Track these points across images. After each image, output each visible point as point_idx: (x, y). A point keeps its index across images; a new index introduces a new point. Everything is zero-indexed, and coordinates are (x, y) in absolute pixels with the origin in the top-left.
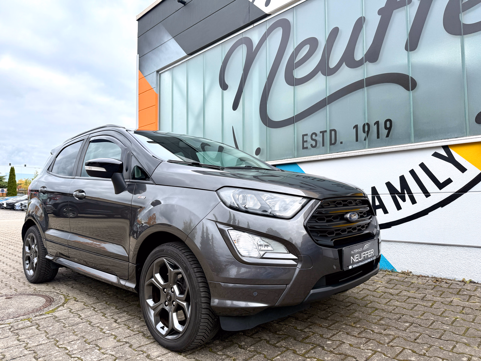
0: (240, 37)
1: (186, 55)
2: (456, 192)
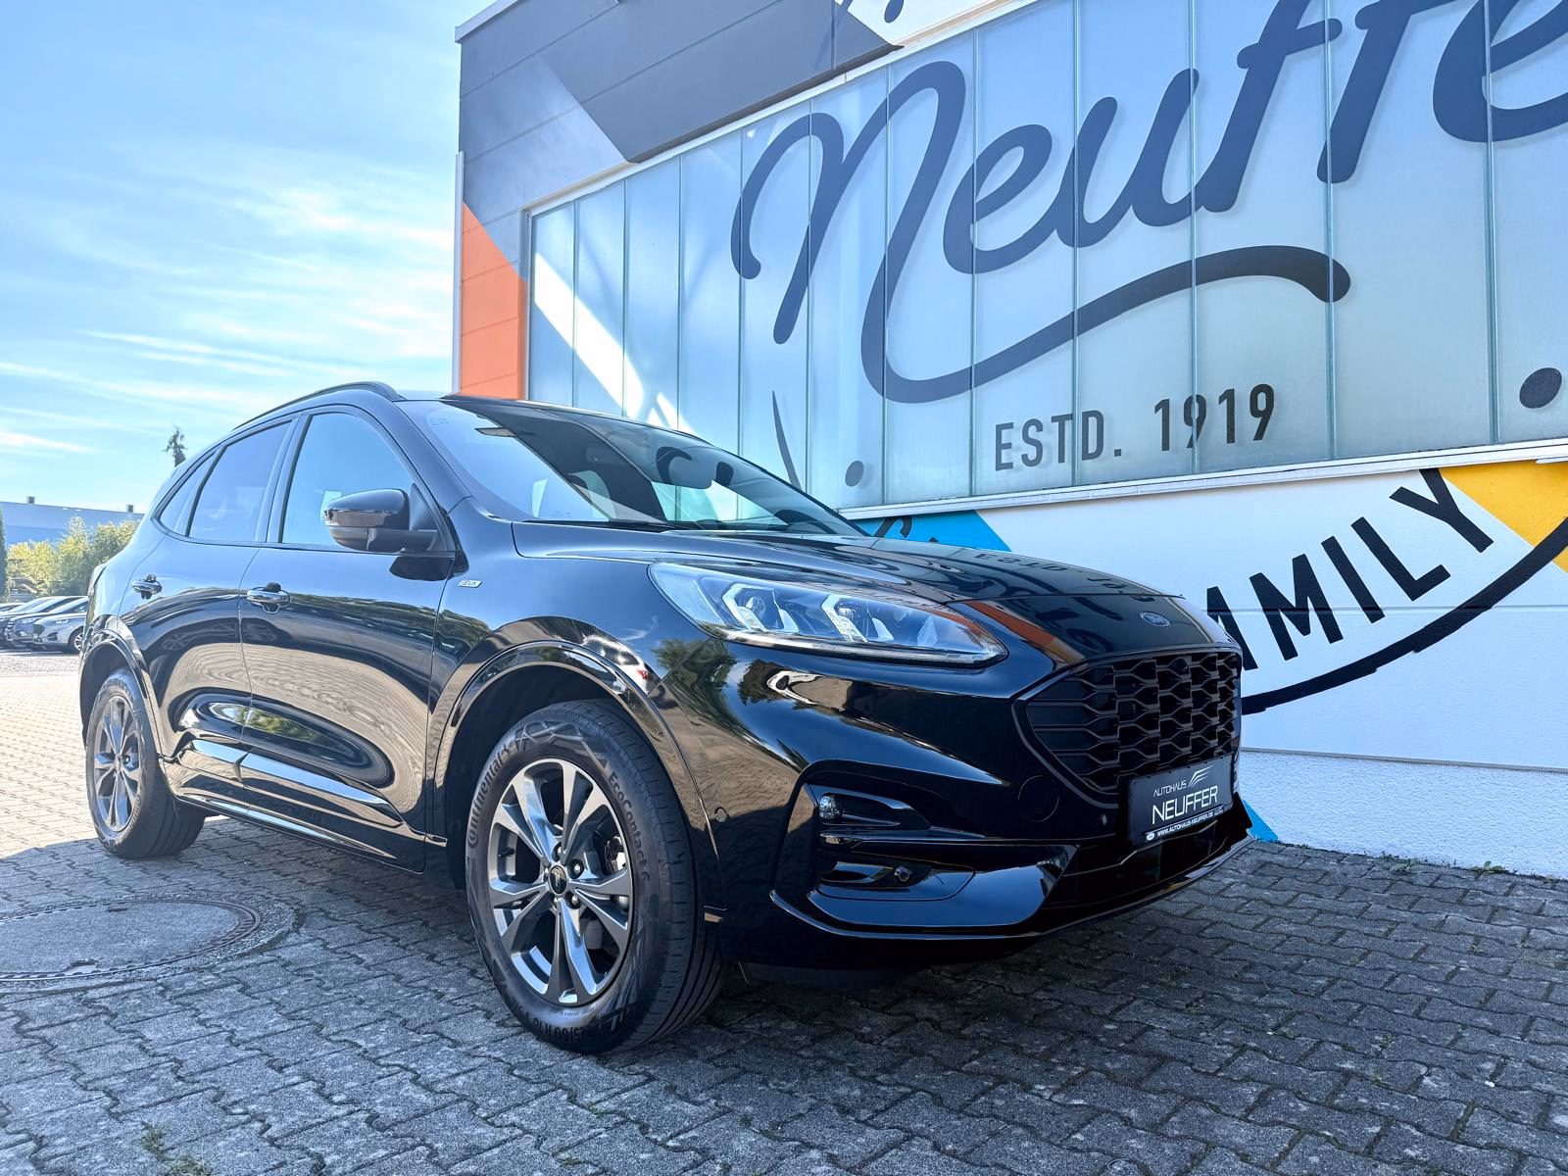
1: (621, 161)
2: (1459, 608)
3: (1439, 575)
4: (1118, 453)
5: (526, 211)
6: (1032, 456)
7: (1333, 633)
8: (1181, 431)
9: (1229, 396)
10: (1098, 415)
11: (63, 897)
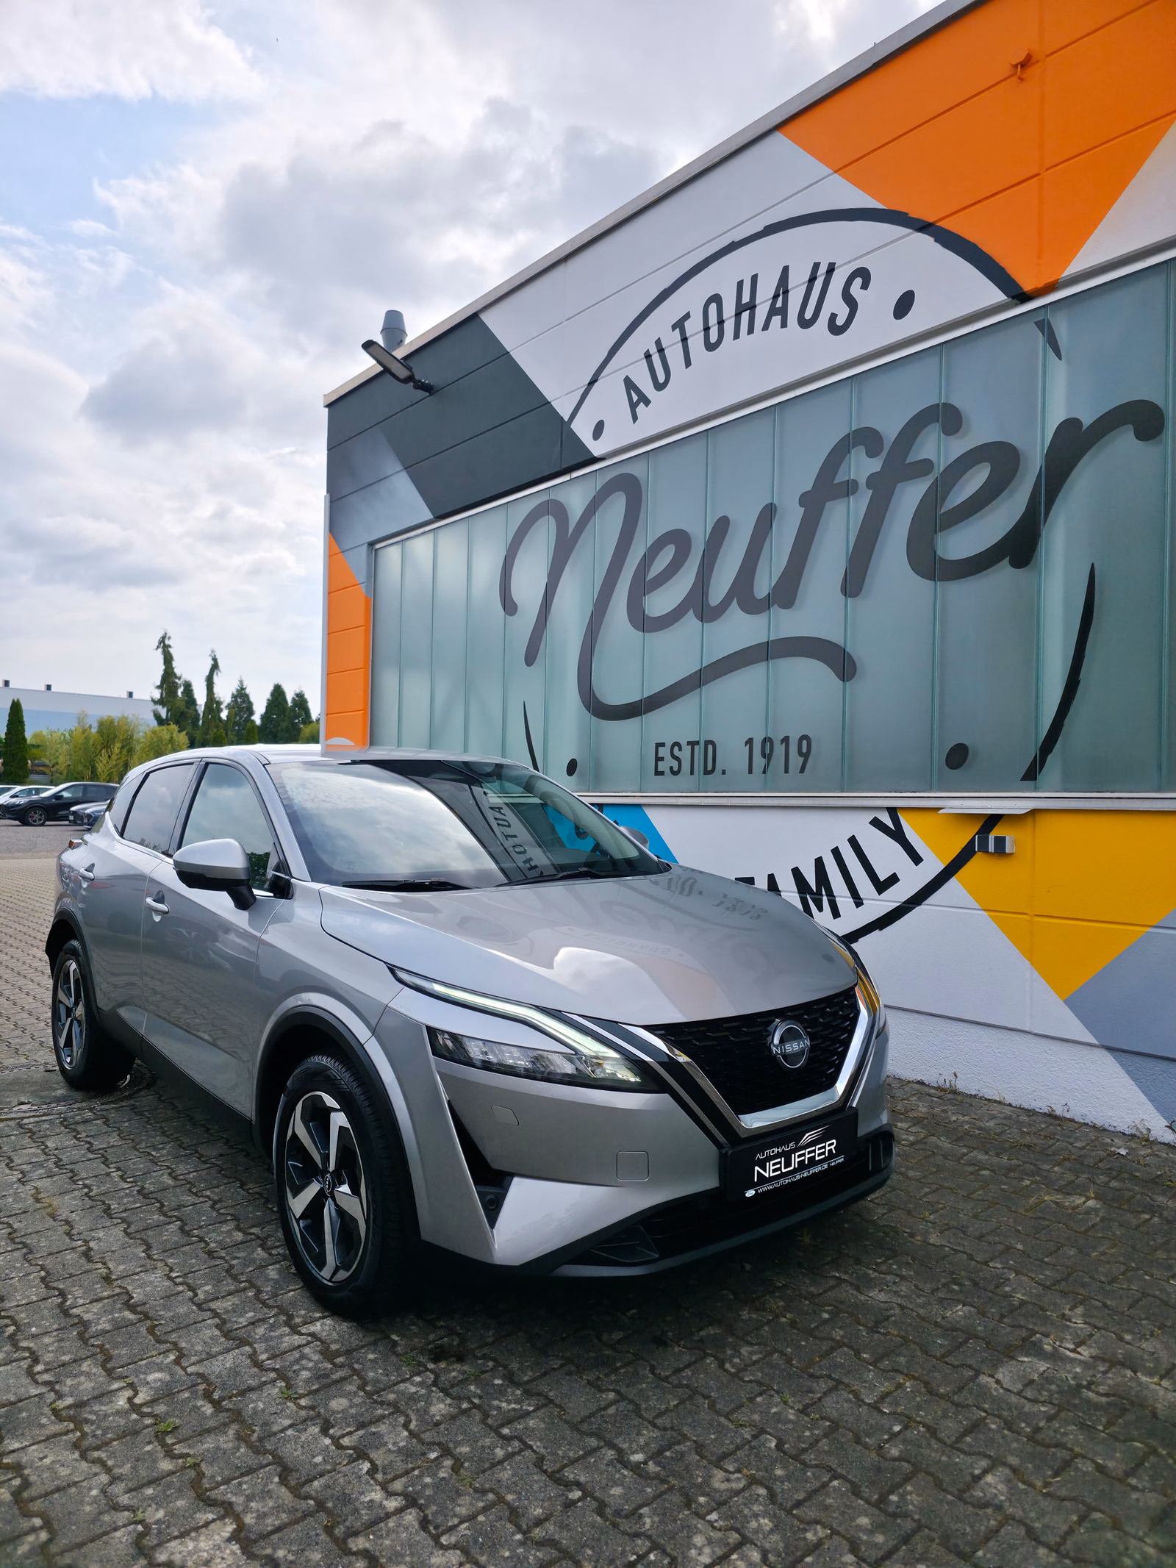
0: (543, 498)
1: (430, 516)
2: (904, 903)
3: (893, 879)
4: (724, 772)
5: (371, 544)
6: (676, 769)
7: (836, 914)
8: (759, 762)
9: (786, 740)
10: (712, 743)
11: (23, 1060)
